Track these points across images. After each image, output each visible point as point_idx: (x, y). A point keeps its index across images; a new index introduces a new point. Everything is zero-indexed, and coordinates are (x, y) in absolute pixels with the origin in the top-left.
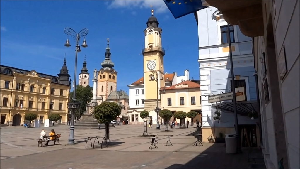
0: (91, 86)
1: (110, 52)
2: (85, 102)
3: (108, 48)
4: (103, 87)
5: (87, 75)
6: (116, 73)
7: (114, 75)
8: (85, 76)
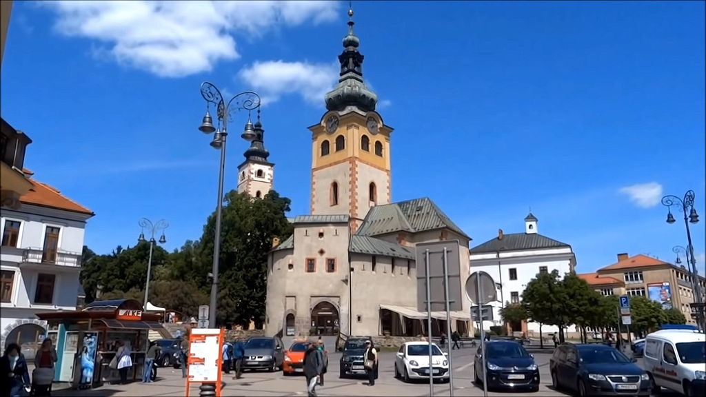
0: (281, 196)
1: (360, 50)
2: (259, 256)
3: (350, 37)
4: (335, 185)
5: (265, 169)
6: (386, 130)
7: (380, 138)
8: (260, 173)
